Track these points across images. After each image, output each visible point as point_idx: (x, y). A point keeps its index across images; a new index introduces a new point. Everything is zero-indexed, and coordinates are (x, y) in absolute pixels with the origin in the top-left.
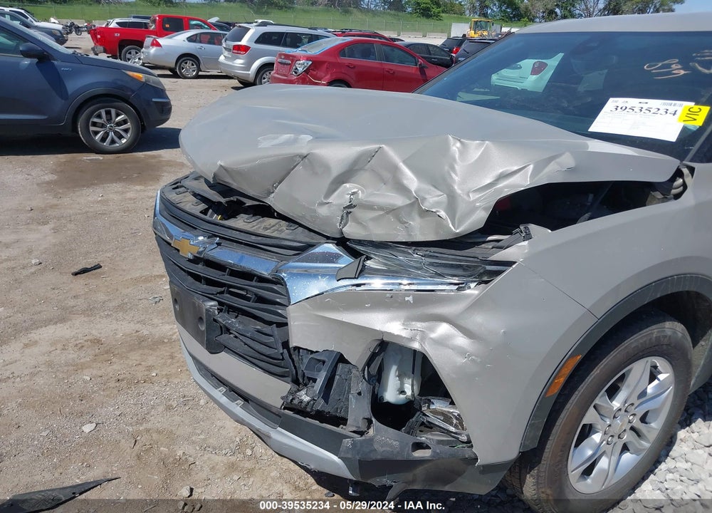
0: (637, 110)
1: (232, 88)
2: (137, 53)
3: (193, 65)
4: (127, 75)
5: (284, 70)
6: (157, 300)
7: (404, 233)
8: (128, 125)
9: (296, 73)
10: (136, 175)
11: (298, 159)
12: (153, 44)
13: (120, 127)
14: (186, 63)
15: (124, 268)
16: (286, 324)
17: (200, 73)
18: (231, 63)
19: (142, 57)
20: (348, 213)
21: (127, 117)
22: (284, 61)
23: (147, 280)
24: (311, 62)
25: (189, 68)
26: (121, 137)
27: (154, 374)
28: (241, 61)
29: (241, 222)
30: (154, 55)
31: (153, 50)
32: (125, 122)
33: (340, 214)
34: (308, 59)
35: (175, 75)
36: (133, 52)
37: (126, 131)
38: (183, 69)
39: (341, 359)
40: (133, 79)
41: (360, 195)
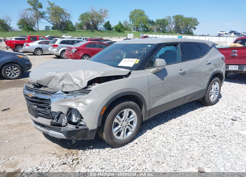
0: (127, 61)
1: (53, 58)
2: (21, 48)
3: (40, 51)
4: (18, 56)
5: (69, 52)
6: (26, 115)
7: (74, 89)
8: (18, 71)
9: (72, 52)
10: (20, 85)
11: (53, 77)
12: (27, 45)
13: (15, 71)
14: (38, 51)
15: (17, 108)
16: (51, 108)
17: (43, 53)
18: (52, 50)
19: (23, 49)
20: (63, 87)
21: (17, 68)
22: (69, 49)
23: (23, 111)
24: (76, 49)
25: (39, 52)
26: (16, 74)
27: (24, 130)
28: (56, 50)
29: (42, 89)
30: (27, 49)
31: (27, 47)
32: (17, 70)
33: (62, 87)
34: (76, 48)
35: (34, 54)
36: (20, 48)
37: (17, 72)
38: (37, 52)
39: (61, 113)
40: (19, 57)
41: (65, 83)
